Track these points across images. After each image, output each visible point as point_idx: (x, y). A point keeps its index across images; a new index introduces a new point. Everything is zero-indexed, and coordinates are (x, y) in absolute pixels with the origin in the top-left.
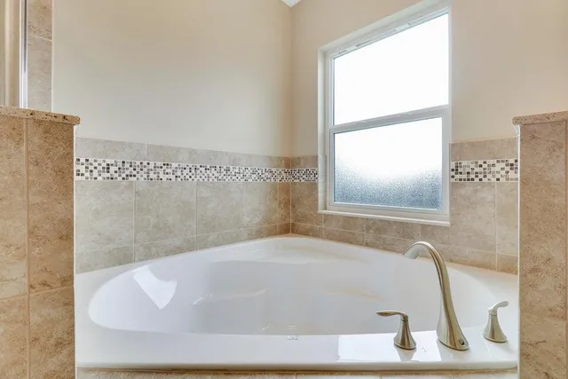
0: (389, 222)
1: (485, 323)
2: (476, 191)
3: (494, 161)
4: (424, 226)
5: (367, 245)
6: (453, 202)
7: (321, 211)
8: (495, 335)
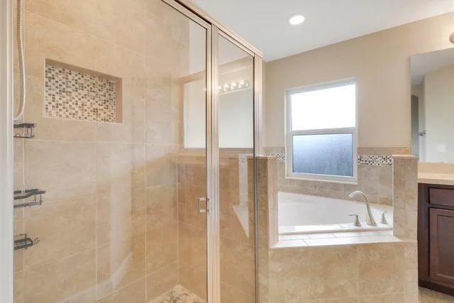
0: (327, 183)
1: (381, 217)
2: (369, 169)
3: (377, 156)
4: (345, 185)
5: (315, 195)
6: (359, 173)
7: (286, 178)
8: (384, 221)
